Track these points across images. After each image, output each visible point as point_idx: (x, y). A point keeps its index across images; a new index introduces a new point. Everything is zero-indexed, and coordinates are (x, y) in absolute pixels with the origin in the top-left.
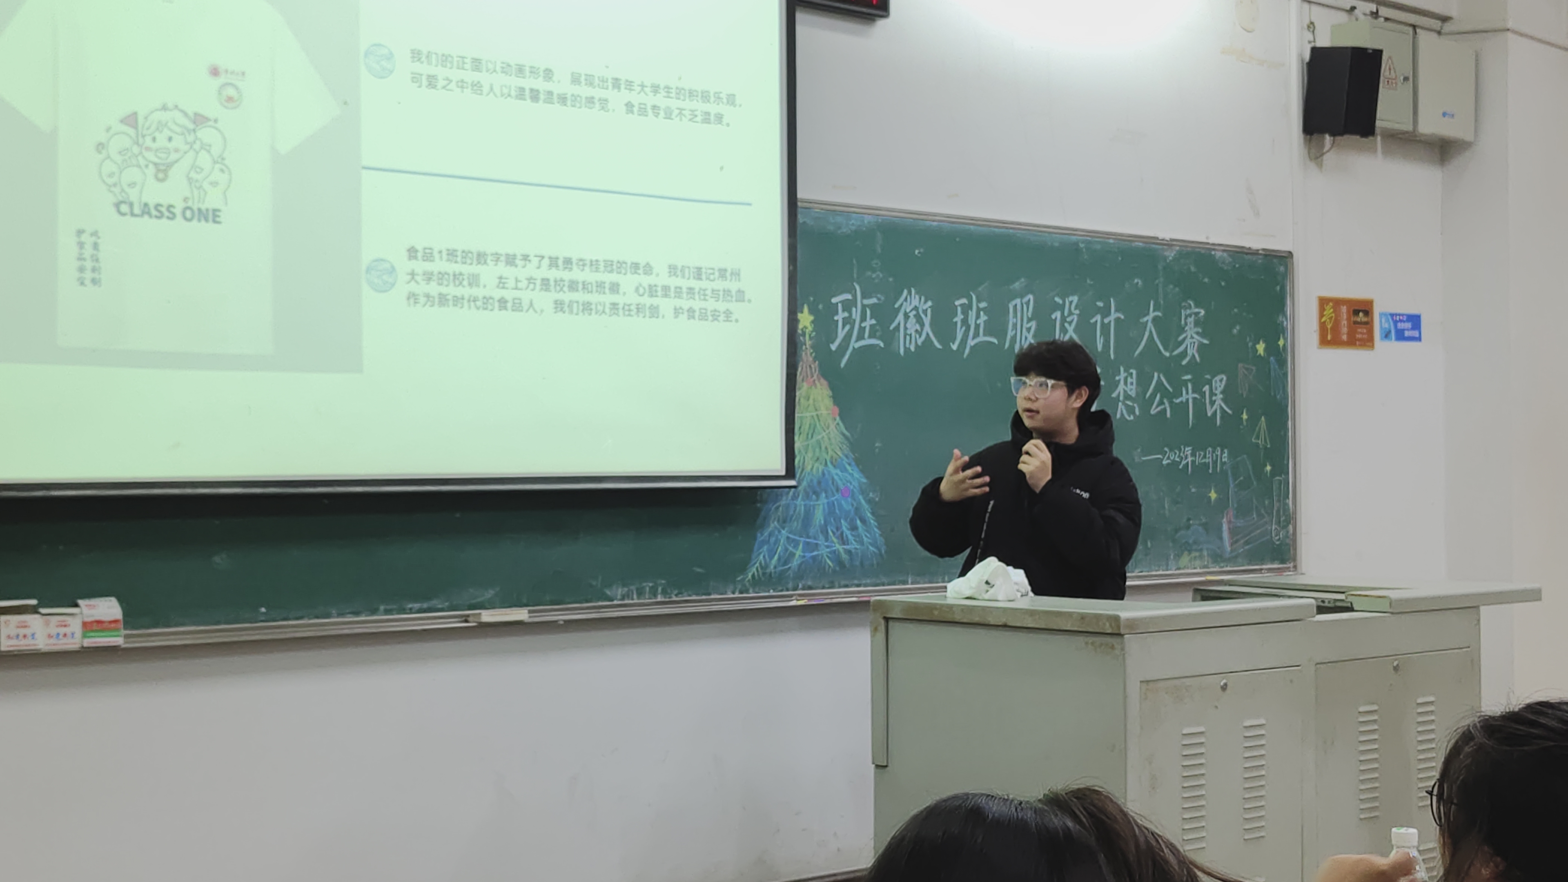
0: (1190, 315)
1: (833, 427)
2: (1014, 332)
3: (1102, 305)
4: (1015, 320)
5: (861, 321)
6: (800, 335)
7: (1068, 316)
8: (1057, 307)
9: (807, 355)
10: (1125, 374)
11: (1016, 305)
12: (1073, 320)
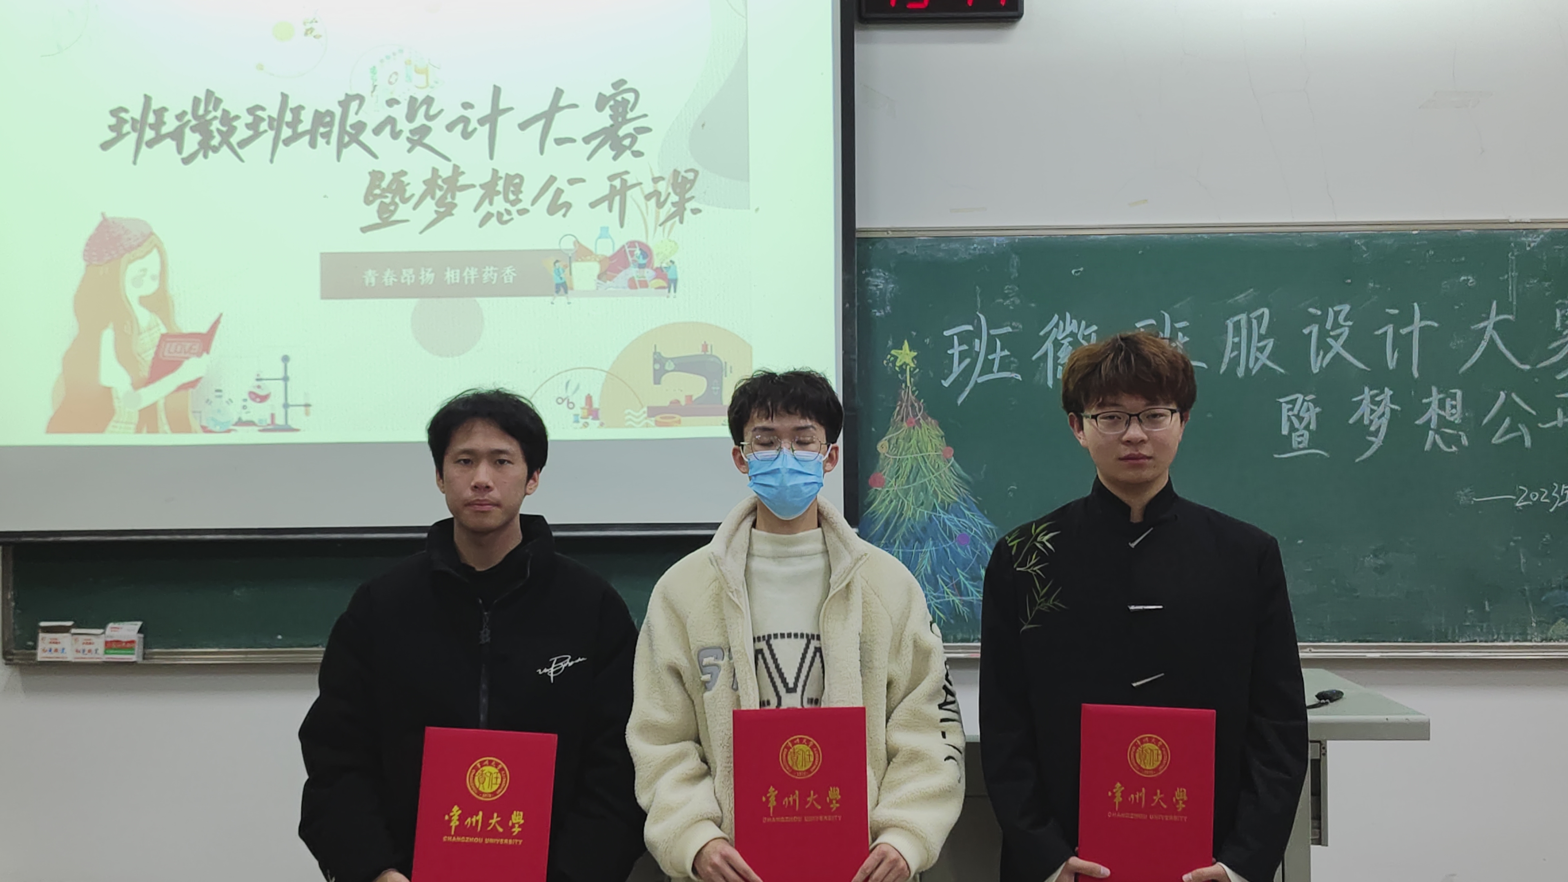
1: (945, 469)
2: (1235, 353)
3: (1396, 311)
4: (1236, 340)
5: (987, 354)
6: (898, 373)
7: (1333, 329)
8: (1313, 319)
9: (908, 393)
10: (1441, 396)
11: (1239, 321)
12: (1341, 334)
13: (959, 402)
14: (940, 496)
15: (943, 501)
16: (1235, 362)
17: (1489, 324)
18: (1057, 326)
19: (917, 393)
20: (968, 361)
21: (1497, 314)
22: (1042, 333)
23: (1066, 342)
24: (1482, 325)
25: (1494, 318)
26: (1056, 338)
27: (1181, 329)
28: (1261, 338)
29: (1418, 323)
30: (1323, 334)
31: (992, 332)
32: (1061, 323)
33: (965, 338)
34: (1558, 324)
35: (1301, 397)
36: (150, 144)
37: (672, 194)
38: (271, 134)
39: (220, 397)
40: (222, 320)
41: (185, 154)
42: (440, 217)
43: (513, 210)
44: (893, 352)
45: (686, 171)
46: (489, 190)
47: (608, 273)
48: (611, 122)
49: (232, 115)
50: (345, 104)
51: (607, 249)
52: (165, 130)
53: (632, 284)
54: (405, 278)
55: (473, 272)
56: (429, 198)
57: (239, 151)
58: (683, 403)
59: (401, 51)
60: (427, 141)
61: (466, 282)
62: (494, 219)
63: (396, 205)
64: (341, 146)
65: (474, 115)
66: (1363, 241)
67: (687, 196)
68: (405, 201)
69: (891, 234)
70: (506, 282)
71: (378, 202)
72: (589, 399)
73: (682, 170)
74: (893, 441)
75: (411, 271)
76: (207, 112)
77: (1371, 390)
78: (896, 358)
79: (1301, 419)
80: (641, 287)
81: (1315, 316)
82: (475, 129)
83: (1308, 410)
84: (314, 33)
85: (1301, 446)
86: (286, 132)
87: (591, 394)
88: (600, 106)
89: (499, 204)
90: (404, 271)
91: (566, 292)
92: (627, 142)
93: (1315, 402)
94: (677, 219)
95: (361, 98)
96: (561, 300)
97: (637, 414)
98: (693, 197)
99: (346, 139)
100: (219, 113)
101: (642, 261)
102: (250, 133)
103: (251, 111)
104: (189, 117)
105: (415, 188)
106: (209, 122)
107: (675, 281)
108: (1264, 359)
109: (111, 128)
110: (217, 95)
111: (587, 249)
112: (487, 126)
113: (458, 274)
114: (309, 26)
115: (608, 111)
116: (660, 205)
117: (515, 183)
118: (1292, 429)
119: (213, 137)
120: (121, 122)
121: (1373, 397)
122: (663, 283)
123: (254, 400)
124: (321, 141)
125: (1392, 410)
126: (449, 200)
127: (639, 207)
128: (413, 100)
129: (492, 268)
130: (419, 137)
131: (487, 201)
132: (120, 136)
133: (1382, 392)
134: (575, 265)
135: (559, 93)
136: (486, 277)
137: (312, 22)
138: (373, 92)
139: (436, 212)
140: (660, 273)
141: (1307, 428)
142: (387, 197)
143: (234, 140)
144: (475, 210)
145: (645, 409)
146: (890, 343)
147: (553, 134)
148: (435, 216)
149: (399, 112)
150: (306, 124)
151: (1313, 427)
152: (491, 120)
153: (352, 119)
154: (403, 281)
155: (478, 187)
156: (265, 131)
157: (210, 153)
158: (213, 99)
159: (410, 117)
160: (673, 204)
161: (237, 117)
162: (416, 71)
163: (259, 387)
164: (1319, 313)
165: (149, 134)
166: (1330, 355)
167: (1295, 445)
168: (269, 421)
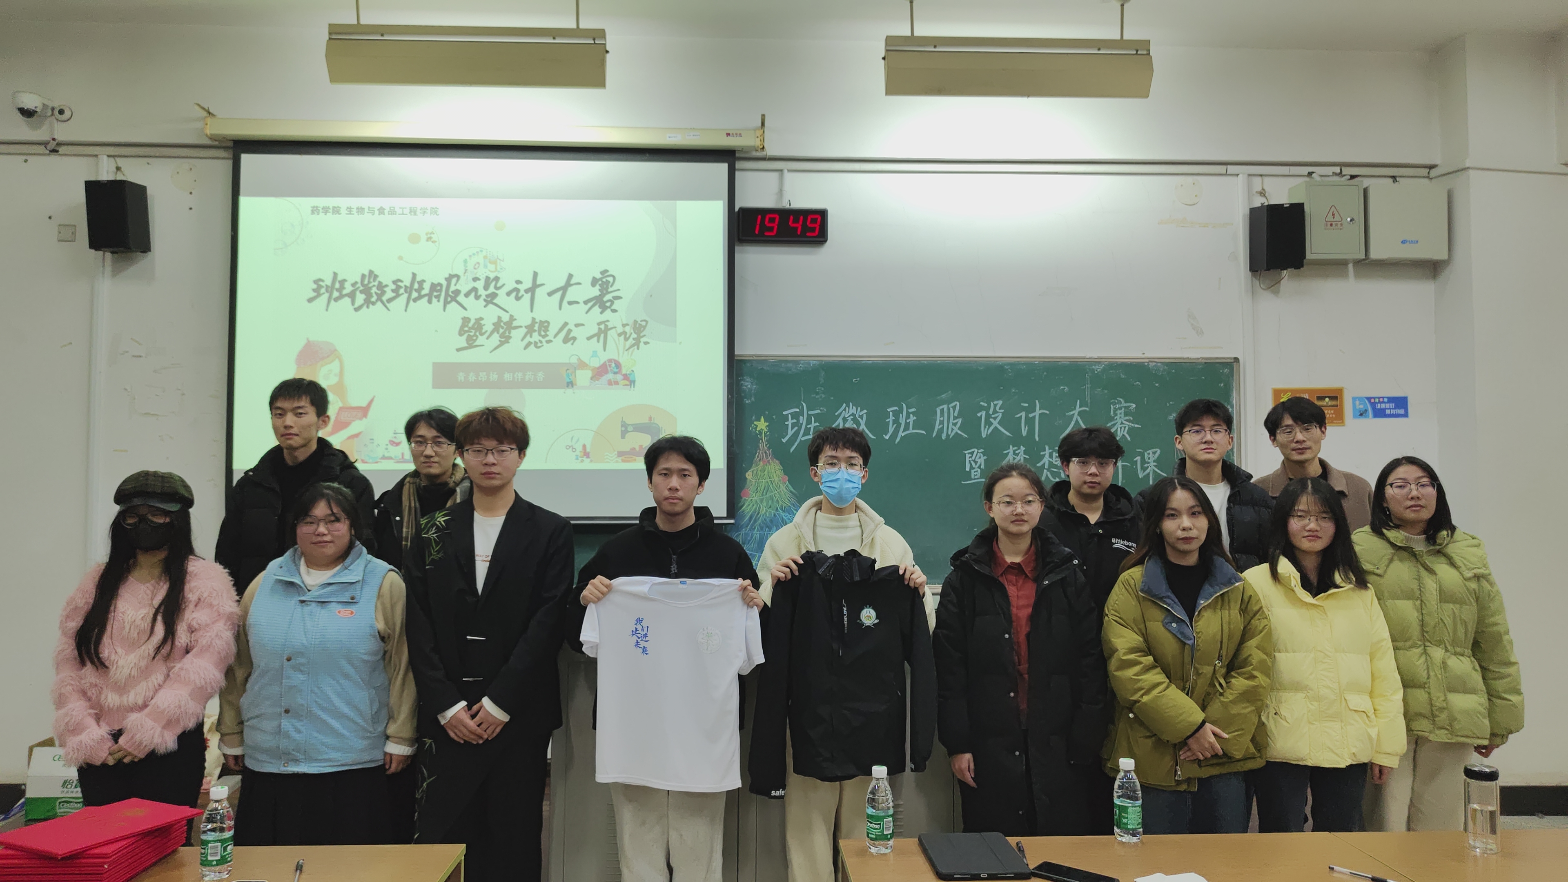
0: (1120, 408)
1: (783, 488)
2: (941, 426)
3: (1027, 405)
4: (942, 419)
5: (807, 424)
6: (757, 434)
7: (993, 414)
8: (982, 408)
9: (763, 446)
10: (1051, 451)
11: (943, 409)
12: (998, 417)
13: (791, 450)
14: (780, 502)
15: (782, 506)
16: (941, 431)
17: (1076, 412)
18: (845, 410)
19: (768, 445)
20: (796, 428)
21: (1080, 407)
22: (836, 414)
23: (849, 419)
24: (1072, 413)
25: (1078, 409)
26: (844, 417)
27: (912, 413)
28: (955, 418)
29: (1038, 412)
30: (988, 416)
31: (809, 413)
32: (847, 408)
33: (795, 416)
34: (1112, 413)
35: (976, 450)
36: (336, 300)
37: (633, 334)
38: (406, 295)
39: (373, 443)
40: (375, 399)
41: (357, 305)
42: (502, 343)
43: (544, 340)
44: (755, 423)
45: (641, 321)
46: (530, 329)
47: (597, 376)
48: (600, 293)
49: (384, 284)
50: (449, 280)
51: (596, 363)
52: (345, 292)
53: (610, 383)
54: (481, 378)
55: (520, 374)
56: (495, 334)
57: (388, 305)
58: (637, 449)
59: (481, 251)
60: (495, 301)
61: (516, 380)
62: (532, 346)
63: (477, 337)
64: (446, 303)
65: (522, 288)
66: (1009, 367)
67: (642, 335)
68: (482, 334)
69: (755, 358)
70: (538, 380)
71: (466, 335)
72: (584, 446)
73: (639, 320)
74: (755, 472)
75: (485, 373)
76: (369, 282)
77: (1013, 447)
78: (757, 426)
79: (976, 463)
80: (615, 384)
81: (984, 406)
82: (523, 295)
83: (980, 457)
84: (432, 240)
85: (976, 477)
86: (415, 295)
87: (586, 444)
88: (593, 284)
89: (536, 337)
90: (481, 373)
91: (572, 387)
92: (608, 304)
93: (984, 454)
94: (636, 347)
95: (458, 277)
96: (569, 391)
97: (611, 455)
98: (645, 335)
99: (449, 299)
100: (376, 283)
101: (616, 370)
102: (394, 295)
103: (394, 282)
104: (359, 285)
105: (488, 327)
106: (370, 288)
107: (634, 382)
108: (956, 429)
109: (314, 290)
110: (376, 273)
111: (585, 363)
112: (529, 294)
113: (511, 376)
114: (429, 236)
115: (598, 287)
116: (626, 339)
117: (544, 326)
118: (972, 468)
119: (372, 297)
120: (320, 287)
121: (1014, 451)
122: (627, 383)
123: (392, 445)
124: (434, 300)
125: (1024, 458)
126: (507, 334)
127: (614, 340)
128: (487, 278)
129: (531, 373)
130: (491, 299)
131: (528, 336)
132: (319, 295)
133: (1019, 448)
134: (578, 372)
135: (570, 276)
136: (527, 378)
137: (431, 234)
138: (465, 273)
139: (500, 341)
140: (626, 377)
141: (979, 467)
142: (471, 332)
143: (384, 298)
144: (522, 340)
145: (616, 453)
146: (754, 417)
147: (568, 298)
148: (499, 343)
149: (480, 285)
150: (426, 291)
151: (982, 467)
152: (532, 290)
153: (453, 288)
154: (480, 379)
155: (524, 328)
156: (403, 294)
157: (371, 306)
158: (373, 276)
159: (486, 288)
160: (634, 339)
161: (386, 286)
162: (491, 263)
163: (395, 437)
164: (986, 405)
165: (336, 294)
166: (992, 428)
167: (973, 477)
168: (401, 457)
